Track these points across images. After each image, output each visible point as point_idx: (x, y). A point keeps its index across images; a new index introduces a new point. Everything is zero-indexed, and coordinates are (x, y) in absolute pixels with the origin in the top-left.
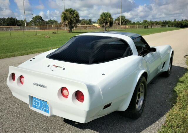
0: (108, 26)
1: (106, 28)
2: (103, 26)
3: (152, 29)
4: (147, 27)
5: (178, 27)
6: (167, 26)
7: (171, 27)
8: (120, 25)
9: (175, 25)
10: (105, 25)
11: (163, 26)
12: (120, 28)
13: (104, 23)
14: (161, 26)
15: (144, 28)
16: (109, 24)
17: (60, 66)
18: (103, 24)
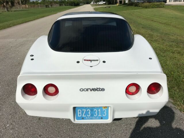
0: (10, 6)
1: (7, 8)
2: (4, 6)
3: (52, 8)
4: (48, 6)
5: (72, 6)
6: (64, 5)
7: (67, 6)
8: (20, 4)
9: (70, 4)
10: (6, 4)
11: (60, 5)
12: (21, 8)
13: (4, 2)
14: (59, 5)
15: (45, 7)
16: (10, 3)
17: (96, 59)
18: (3, 4)
